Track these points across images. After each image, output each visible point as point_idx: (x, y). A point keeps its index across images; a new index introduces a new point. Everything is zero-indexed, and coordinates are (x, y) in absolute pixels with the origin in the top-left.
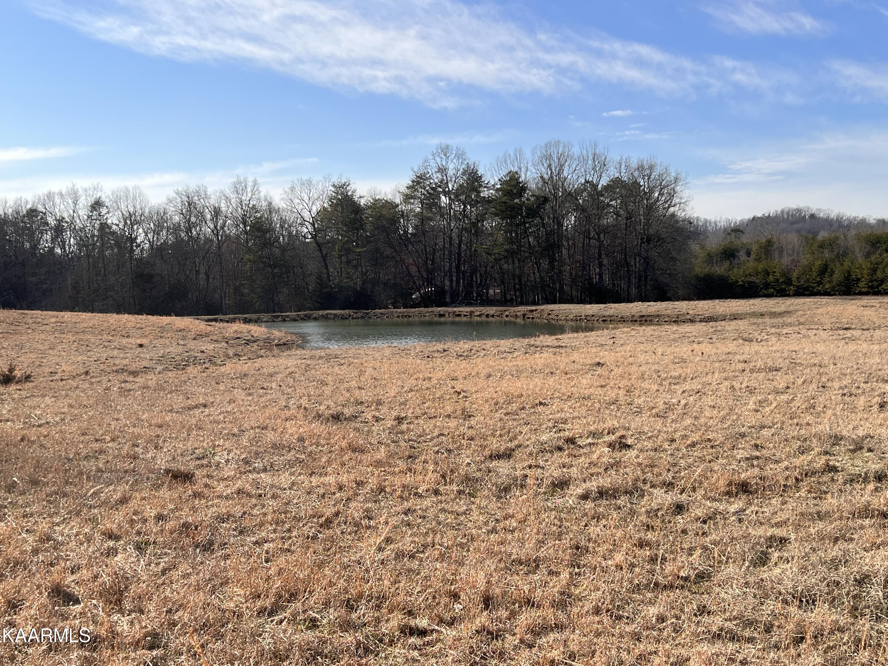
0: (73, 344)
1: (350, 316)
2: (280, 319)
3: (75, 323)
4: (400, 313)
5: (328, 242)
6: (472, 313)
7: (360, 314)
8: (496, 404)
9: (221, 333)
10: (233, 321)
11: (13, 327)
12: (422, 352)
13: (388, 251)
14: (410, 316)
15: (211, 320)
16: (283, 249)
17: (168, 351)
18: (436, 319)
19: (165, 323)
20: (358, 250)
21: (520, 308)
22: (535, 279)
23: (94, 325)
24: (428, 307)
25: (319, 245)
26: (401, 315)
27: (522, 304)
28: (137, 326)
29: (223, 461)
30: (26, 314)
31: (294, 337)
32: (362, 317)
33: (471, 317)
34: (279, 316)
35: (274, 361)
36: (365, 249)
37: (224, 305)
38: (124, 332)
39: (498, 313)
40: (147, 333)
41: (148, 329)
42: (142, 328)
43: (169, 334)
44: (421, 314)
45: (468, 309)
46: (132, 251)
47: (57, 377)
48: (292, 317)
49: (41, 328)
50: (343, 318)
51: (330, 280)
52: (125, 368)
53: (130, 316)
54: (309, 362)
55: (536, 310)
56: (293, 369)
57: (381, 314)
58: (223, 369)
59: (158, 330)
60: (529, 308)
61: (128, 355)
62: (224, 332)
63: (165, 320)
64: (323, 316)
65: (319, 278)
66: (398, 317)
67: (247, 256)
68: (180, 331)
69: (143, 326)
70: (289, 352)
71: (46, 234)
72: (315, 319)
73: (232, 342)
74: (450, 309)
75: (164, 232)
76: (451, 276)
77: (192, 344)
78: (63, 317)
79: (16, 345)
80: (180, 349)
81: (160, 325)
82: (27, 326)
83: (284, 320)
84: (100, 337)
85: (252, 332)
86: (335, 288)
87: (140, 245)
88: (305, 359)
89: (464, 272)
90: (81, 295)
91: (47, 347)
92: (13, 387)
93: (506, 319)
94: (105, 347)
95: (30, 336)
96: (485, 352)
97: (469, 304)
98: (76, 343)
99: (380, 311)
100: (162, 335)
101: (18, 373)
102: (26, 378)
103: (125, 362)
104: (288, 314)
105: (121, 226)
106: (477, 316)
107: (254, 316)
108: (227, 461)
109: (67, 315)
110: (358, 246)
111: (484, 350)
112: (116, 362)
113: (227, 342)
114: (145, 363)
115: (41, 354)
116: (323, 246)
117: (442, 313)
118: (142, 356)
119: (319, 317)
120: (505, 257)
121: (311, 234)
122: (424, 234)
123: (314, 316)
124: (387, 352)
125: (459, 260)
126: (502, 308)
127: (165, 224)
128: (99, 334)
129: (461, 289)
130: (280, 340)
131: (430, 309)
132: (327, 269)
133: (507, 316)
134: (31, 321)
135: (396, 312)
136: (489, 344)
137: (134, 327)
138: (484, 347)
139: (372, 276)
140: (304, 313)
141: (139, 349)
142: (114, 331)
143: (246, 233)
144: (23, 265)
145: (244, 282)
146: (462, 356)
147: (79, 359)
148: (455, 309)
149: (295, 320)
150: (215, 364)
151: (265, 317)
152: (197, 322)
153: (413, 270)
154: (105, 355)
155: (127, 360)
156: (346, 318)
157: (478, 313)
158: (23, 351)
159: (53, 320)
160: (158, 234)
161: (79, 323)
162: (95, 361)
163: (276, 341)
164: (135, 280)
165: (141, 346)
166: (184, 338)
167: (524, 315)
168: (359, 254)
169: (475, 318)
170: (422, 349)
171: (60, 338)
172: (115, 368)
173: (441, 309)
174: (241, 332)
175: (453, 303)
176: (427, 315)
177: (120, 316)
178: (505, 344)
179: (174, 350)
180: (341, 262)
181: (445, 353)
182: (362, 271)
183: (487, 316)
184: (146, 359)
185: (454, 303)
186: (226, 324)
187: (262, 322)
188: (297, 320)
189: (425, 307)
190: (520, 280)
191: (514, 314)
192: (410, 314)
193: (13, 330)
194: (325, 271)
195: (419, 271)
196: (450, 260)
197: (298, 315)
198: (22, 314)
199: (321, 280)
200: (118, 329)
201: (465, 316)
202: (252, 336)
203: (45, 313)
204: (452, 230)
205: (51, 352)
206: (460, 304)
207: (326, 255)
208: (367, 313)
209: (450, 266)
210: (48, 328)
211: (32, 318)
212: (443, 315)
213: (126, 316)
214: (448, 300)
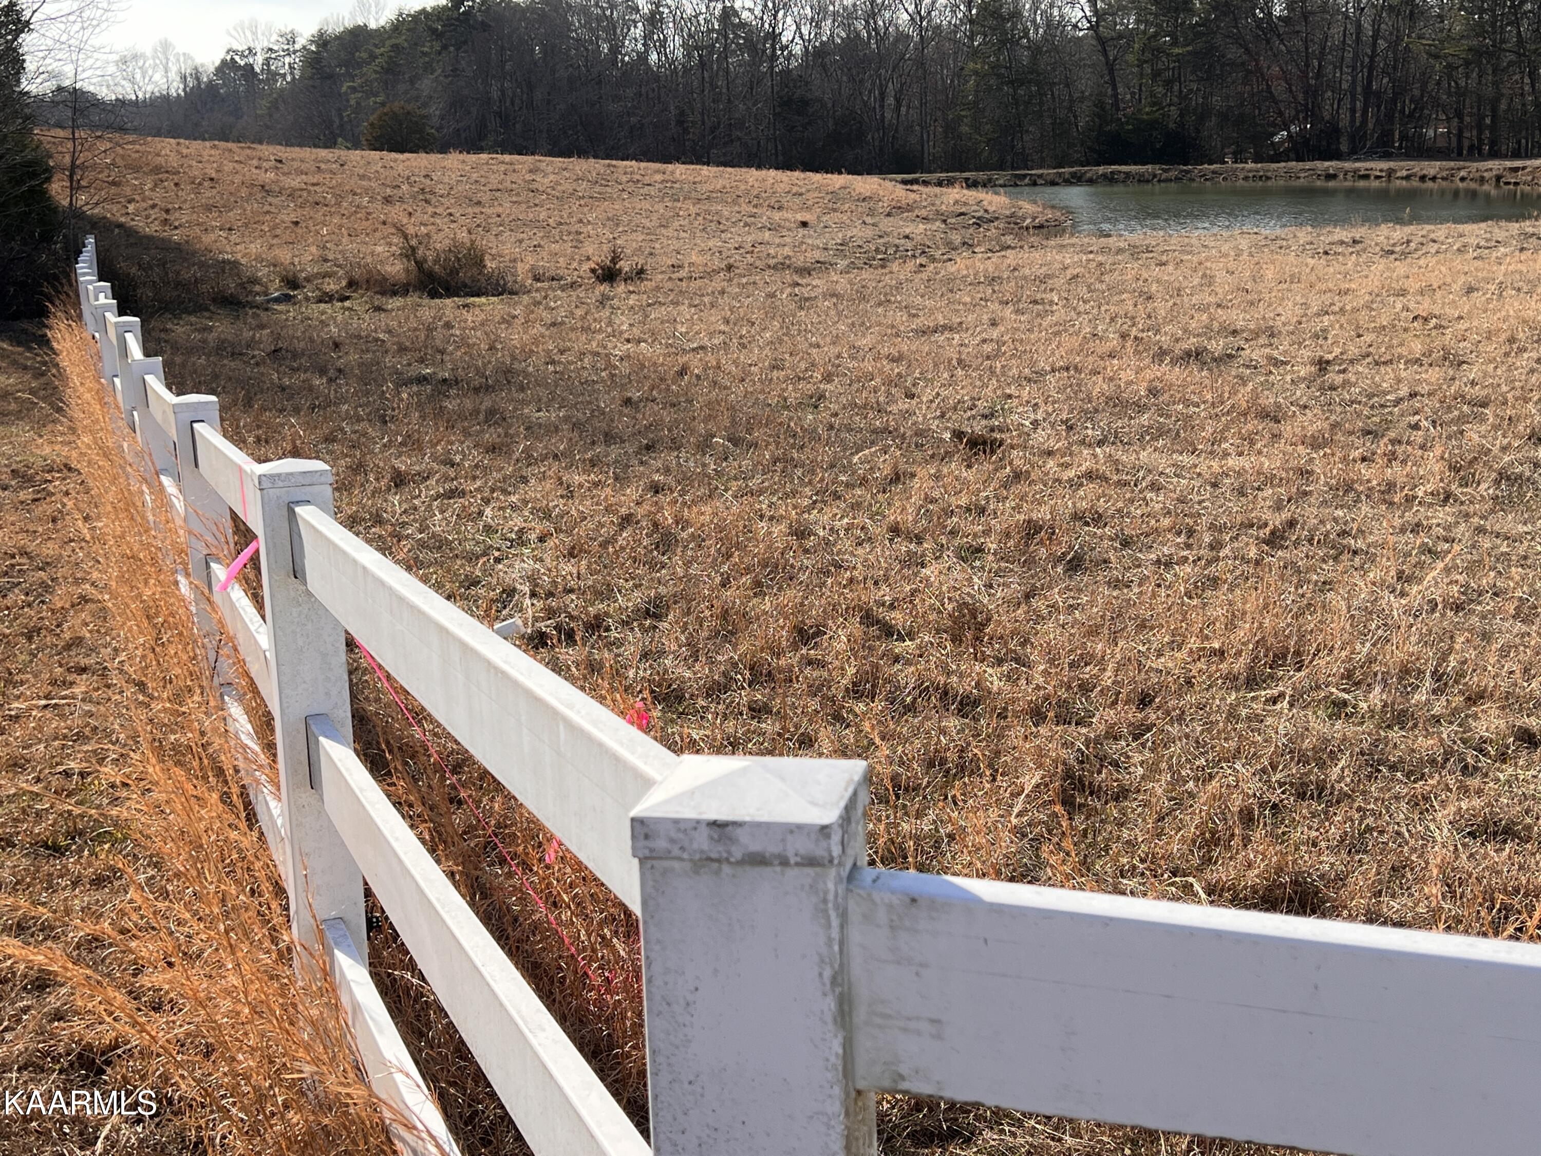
0: (695, 219)
1: (1155, 176)
2: (1027, 181)
3: (694, 183)
4: (1250, 171)
5: (1120, 36)
6: (1390, 172)
7: (1173, 174)
8: (1512, 340)
9: (933, 205)
10: (950, 183)
11: (598, 188)
12: (1312, 243)
13: (1234, 53)
14: (1268, 178)
15: (912, 182)
16: (1036, 49)
17: (849, 234)
18: (1319, 183)
19: (837, 186)
20: (1177, 51)
21: (1490, 164)
22: (1524, 105)
23: (724, 187)
24: (1303, 161)
25: (1102, 42)
26: (1251, 175)
27: (1495, 154)
28: (794, 191)
29: (1027, 423)
30: (614, 166)
31: (1059, 214)
32: (1177, 179)
33: (1389, 181)
34: (1025, 176)
35: (1037, 255)
36: (1190, 48)
37: (926, 155)
38: (773, 200)
39: (1444, 174)
40: (810, 203)
41: (810, 195)
42: (801, 194)
43: (847, 206)
44: (1291, 175)
45: (1385, 165)
46: (774, 58)
47: (683, 273)
48: (1048, 178)
49: (642, 191)
50: (1142, 180)
51: (1118, 110)
52: (787, 262)
53: (779, 173)
54: (1100, 258)
55: (1524, 168)
56: (1078, 270)
57: (1214, 172)
58: (951, 268)
59: (830, 196)
60: (1509, 164)
61: (787, 240)
62: (938, 203)
63: (837, 181)
64: (1104, 175)
65: (1100, 104)
66: (1246, 178)
67: (971, 65)
68: (864, 200)
69: (803, 190)
70: (1059, 241)
71: (635, 27)
72: (1091, 182)
73: (953, 221)
74: (1348, 165)
75: (829, 22)
76: (1354, 99)
77: (886, 224)
78: (672, 173)
79: (608, 219)
80: (869, 232)
81: (830, 189)
82: (620, 187)
83: (1035, 184)
84: (737, 208)
85: (985, 203)
86: (1127, 123)
87: (787, 47)
88: (1091, 252)
89: (1378, 94)
90: (691, 136)
91: (655, 223)
92: (621, 288)
93: (1461, 185)
94: (746, 224)
95: (626, 203)
96: (1436, 246)
97: (1387, 156)
98: (700, 218)
99: (1212, 167)
100: (835, 206)
101: (625, 266)
102: (637, 273)
103: (787, 251)
104: (1040, 172)
105: (758, 12)
106: (1402, 178)
107: (982, 176)
108: (1035, 423)
109: (679, 170)
110: (1175, 43)
111: (1434, 241)
112: (772, 251)
113: (944, 221)
114: (818, 255)
115: (647, 234)
116: (1110, 43)
117: (1331, 172)
118: (810, 241)
119: (1098, 177)
120: (1467, 63)
121: (1089, 22)
122: (1306, 18)
123: (1088, 175)
124: (1244, 243)
125: (1371, 69)
126: (1452, 164)
127: (831, 8)
128: (734, 202)
129: (1370, 126)
130: (1034, 218)
131: (1308, 165)
132: (1115, 88)
133: (1463, 179)
134: (624, 179)
135: (1243, 169)
136: (1441, 231)
137: (789, 192)
138: (1432, 236)
139: (1197, 100)
140: (1071, 170)
141: (802, 231)
142: (756, 200)
143: (971, 22)
144: (600, 82)
145: (963, 113)
146: (1393, 252)
147: (711, 244)
148: (1358, 165)
149: (1053, 183)
150: (933, 260)
151: (1001, 177)
152: (888, 184)
153: (1279, 88)
154: (750, 239)
155: (786, 248)
156: (1148, 181)
157: (1404, 173)
158: (620, 229)
159: (659, 177)
160: (818, 26)
161: (700, 182)
162: (736, 249)
163: (1028, 221)
164: (778, 110)
165: (804, 224)
166: (871, 212)
167: (1498, 178)
168: (1178, 58)
169: (1398, 182)
170: (1309, 238)
171: (674, 208)
172: (772, 262)
173: (1331, 165)
174: (965, 204)
175: (1354, 153)
176: (1302, 175)
177: (763, 173)
178: (1476, 232)
179: (859, 233)
180: (1142, 74)
181: (1358, 247)
182: (1181, 91)
183: (1423, 178)
184: (818, 248)
185: (1356, 153)
186: (937, 190)
187: (995, 186)
188: (1057, 184)
189: (1297, 161)
190: (1494, 110)
191: (1478, 174)
192: (1269, 174)
193: (600, 193)
194: (1110, 91)
195: (1291, 91)
196: (1354, 68)
197: (1060, 174)
198: (609, 165)
199: (1103, 109)
200: (763, 195)
201: (1377, 177)
202: (986, 211)
203: (643, 165)
204: (1363, 9)
205: (664, 231)
206: (1371, 155)
207: (1115, 60)
208: (1187, 172)
209: (1354, 81)
210: (652, 191)
211: (625, 173)
212: (1334, 177)
213: (772, 173)
214: (1344, 148)
